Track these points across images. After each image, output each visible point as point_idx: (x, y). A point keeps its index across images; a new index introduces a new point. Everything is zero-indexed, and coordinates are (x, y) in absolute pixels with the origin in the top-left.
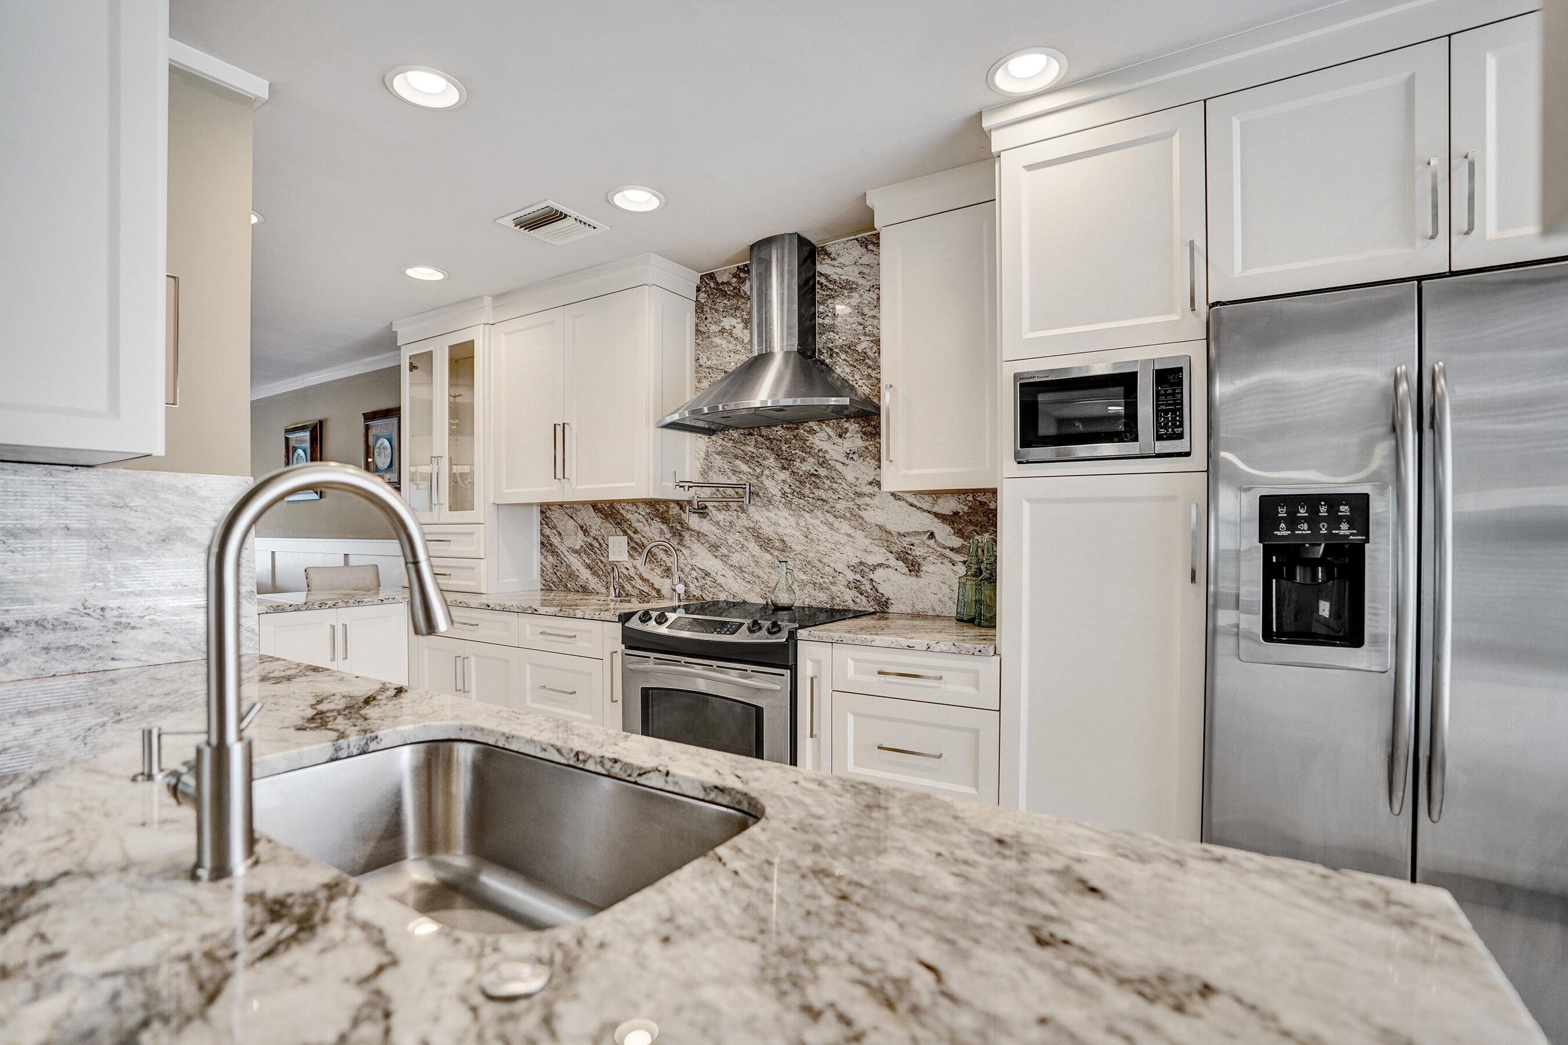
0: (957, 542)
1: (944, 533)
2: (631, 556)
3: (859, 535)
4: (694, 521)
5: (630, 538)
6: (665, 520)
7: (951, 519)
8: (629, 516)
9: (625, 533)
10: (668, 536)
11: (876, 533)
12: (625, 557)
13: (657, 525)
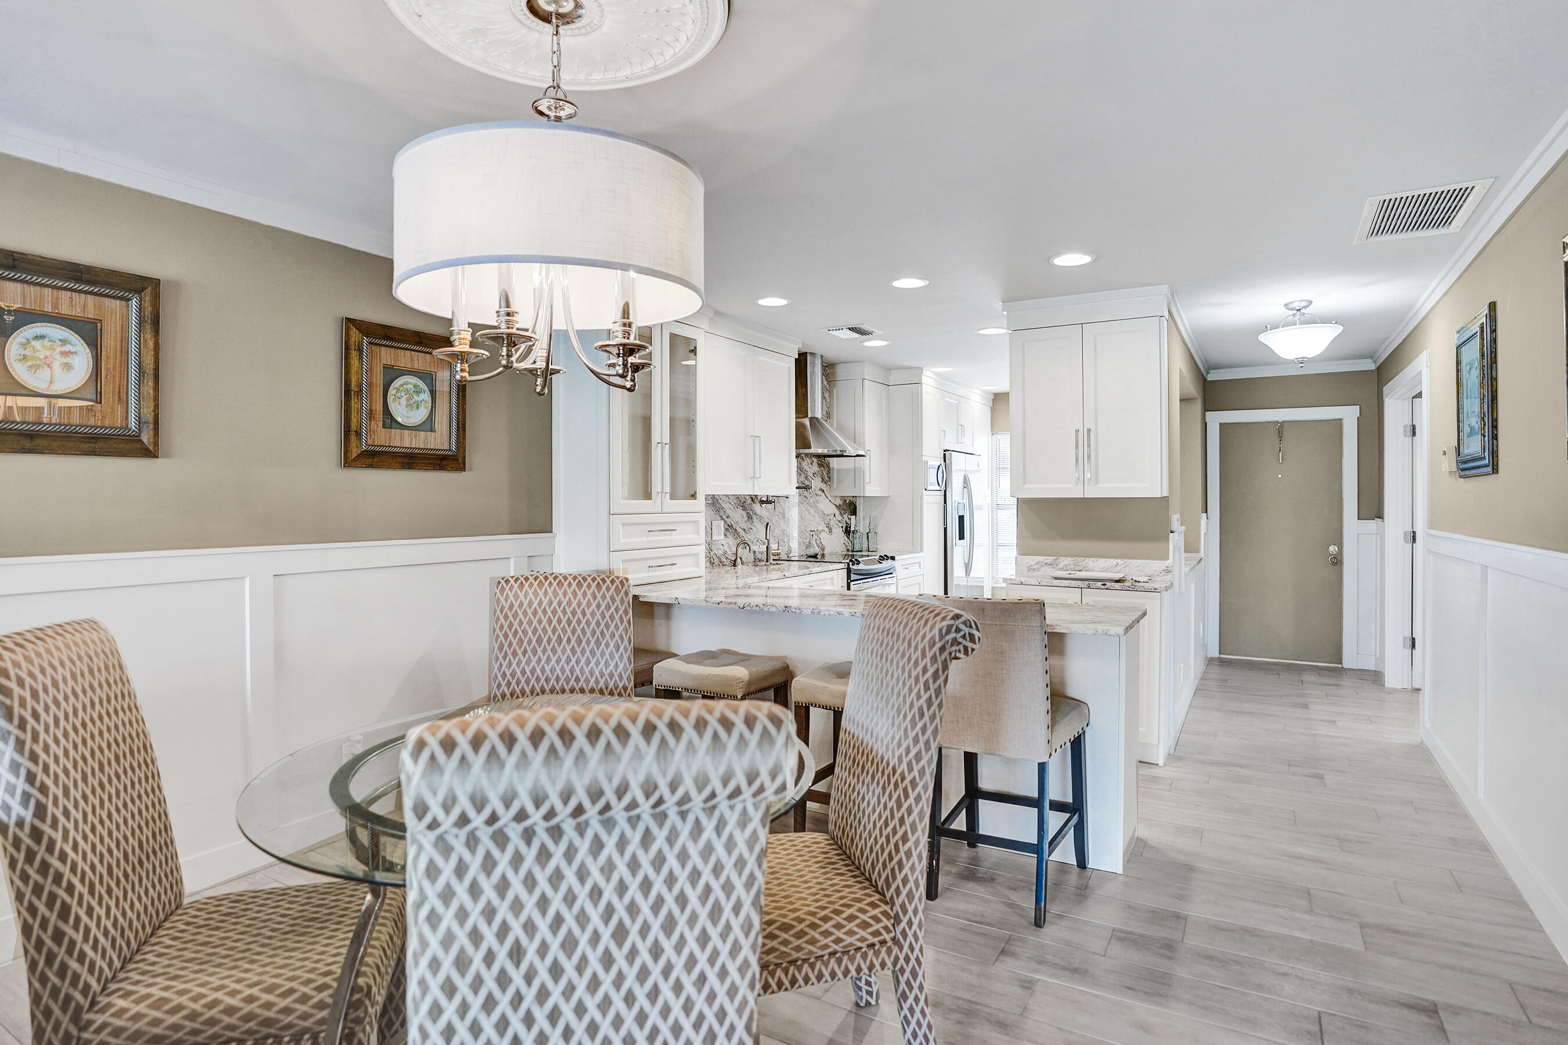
0: (840, 518)
1: (837, 513)
2: (725, 535)
3: (817, 515)
4: (757, 507)
5: (725, 521)
6: (744, 508)
7: (838, 507)
8: (724, 505)
9: (722, 519)
10: (746, 518)
11: (822, 515)
12: (723, 537)
13: (740, 511)
